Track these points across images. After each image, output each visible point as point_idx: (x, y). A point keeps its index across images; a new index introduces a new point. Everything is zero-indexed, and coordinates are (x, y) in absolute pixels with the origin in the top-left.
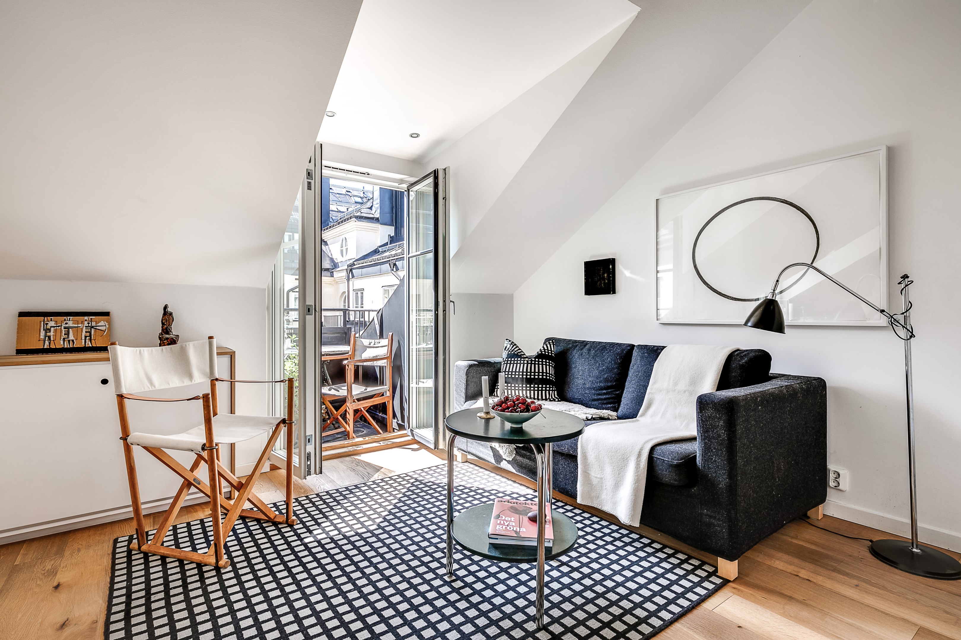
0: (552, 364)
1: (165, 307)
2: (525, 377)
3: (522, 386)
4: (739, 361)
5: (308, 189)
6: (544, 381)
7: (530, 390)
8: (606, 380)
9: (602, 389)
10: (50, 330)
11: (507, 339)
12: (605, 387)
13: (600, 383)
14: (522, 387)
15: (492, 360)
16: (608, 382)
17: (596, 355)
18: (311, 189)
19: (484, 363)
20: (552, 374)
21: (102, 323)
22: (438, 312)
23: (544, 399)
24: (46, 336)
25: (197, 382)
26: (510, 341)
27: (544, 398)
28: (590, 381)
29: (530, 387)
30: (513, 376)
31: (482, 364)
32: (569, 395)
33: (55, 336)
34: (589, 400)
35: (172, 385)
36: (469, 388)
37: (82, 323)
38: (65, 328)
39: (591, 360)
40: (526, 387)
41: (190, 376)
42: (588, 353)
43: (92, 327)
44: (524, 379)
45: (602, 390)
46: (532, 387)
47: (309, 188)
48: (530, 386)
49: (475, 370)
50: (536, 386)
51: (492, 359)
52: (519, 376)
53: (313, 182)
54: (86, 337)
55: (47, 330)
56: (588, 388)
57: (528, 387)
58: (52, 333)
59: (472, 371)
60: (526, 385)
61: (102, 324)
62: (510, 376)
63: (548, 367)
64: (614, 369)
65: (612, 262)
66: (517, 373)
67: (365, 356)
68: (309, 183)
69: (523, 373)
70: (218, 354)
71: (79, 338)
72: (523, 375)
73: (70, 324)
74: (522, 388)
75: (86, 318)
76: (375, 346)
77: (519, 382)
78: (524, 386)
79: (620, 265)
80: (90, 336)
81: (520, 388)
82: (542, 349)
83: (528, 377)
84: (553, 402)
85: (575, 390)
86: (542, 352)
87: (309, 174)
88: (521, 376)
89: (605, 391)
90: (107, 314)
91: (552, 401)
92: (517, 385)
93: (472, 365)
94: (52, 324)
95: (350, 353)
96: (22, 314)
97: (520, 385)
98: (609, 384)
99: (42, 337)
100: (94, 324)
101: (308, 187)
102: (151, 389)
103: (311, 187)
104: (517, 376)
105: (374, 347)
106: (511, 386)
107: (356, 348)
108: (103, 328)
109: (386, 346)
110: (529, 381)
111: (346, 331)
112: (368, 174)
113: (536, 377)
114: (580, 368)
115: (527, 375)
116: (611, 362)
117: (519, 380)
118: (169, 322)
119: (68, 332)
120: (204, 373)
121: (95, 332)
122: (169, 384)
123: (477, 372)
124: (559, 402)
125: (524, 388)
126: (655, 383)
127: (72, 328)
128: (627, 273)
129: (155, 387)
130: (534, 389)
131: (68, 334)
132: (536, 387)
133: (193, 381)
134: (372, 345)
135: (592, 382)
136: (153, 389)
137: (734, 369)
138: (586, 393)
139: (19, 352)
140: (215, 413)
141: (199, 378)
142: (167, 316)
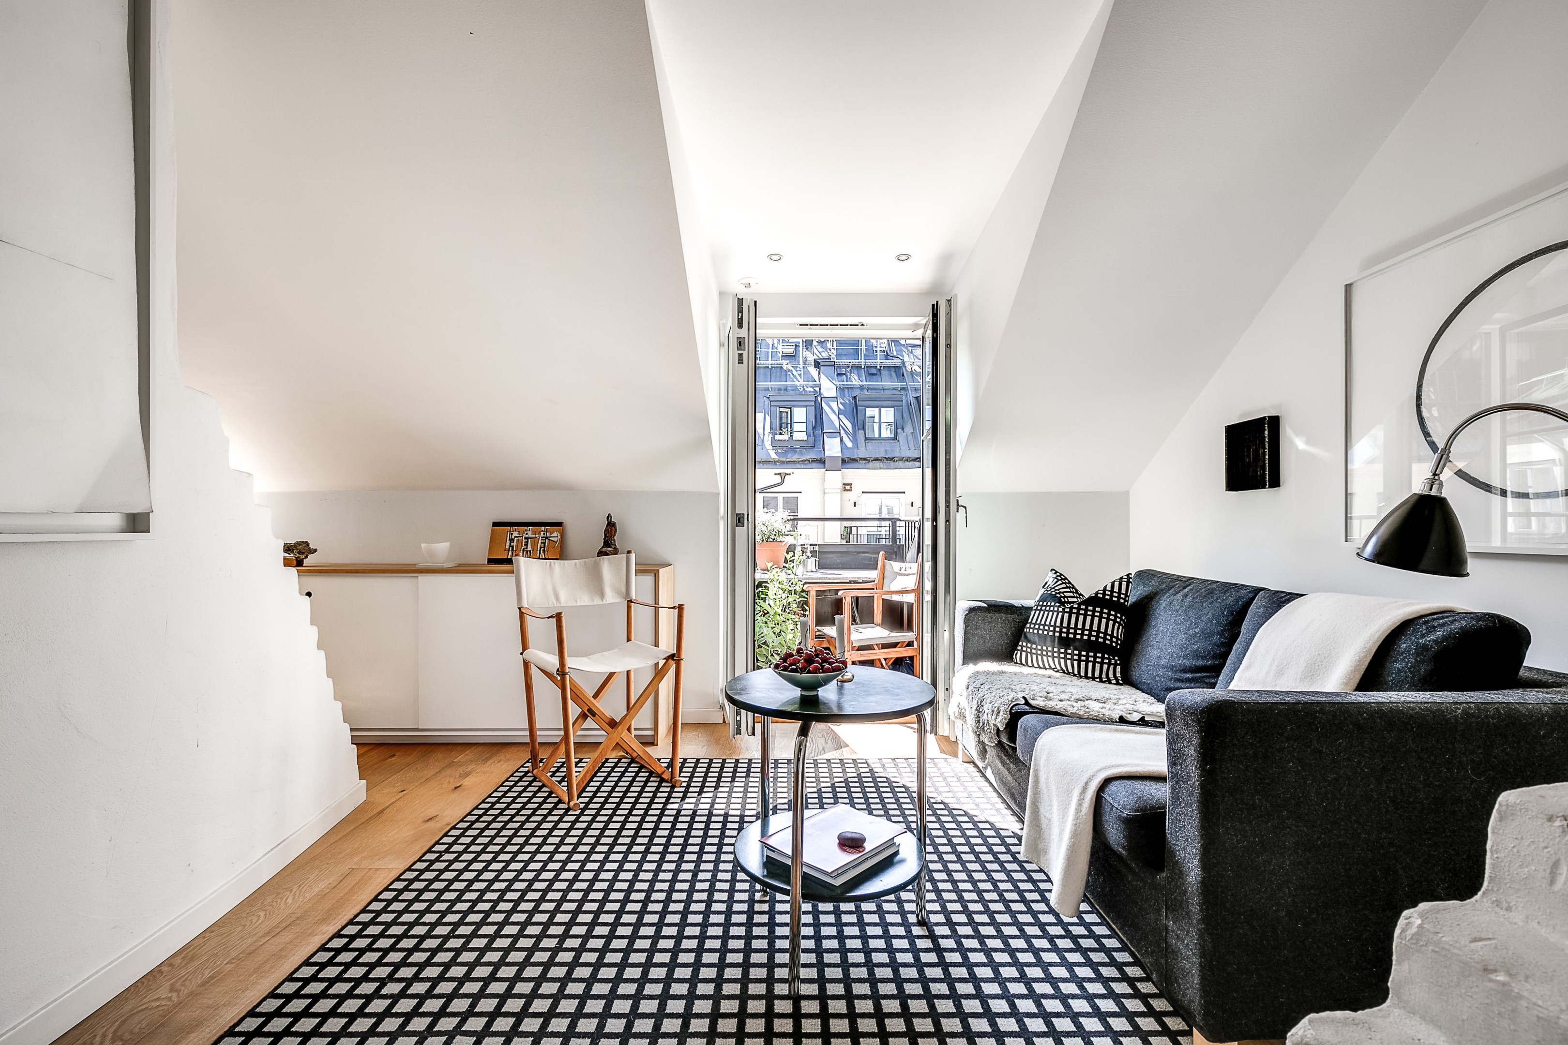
0: (1121, 619)
1: (609, 516)
2: (1057, 634)
3: (1053, 649)
4: (1423, 636)
5: (739, 363)
6: (1092, 646)
7: (1065, 659)
8: (1196, 655)
9: (1185, 670)
10: (513, 540)
11: (1052, 570)
12: (1190, 667)
13: (1184, 659)
14: (1053, 652)
15: (1017, 603)
16: (1198, 660)
17: (1191, 606)
18: (742, 363)
19: (1001, 606)
20: (1117, 638)
21: (555, 534)
22: (936, 523)
23: (1090, 677)
24: (510, 546)
25: (608, 602)
26: (1056, 572)
27: (1090, 675)
28: (1169, 653)
29: (1066, 653)
30: (1040, 632)
31: (995, 608)
32: (1135, 674)
33: (517, 546)
34: (1162, 689)
35: (580, 603)
36: (970, 644)
37: (539, 534)
38: (525, 538)
39: (1180, 615)
40: (1059, 652)
41: (602, 595)
42: (1182, 601)
43: (547, 538)
44: (1056, 639)
45: (1186, 672)
46: (1069, 654)
47: (741, 361)
48: (1066, 651)
49: (980, 616)
50: (1076, 652)
51: (1018, 601)
52: (1048, 633)
53: (745, 353)
54: (541, 548)
55: (512, 540)
56: (1164, 667)
57: (1062, 653)
58: (515, 544)
59: (975, 617)
60: (1059, 650)
61: (555, 536)
62: (1036, 631)
63: (1111, 623)
64: (1212, 634)
65: (1274, 422)
66: (1046, 628)
67: (895, 587)
68: (741, 355)
69: (1055, 629)
70: (637, 572)
71: (535, 549)
72: (1054, 631)
73: (530, 534)
74: (1053, 654)
75: (543, 528)
76: (906, 572)
77: (1048, 642)
78: (1056, 650)
79: (1287, 428)
80: (544, 547)
81: (1050, 654)
82: (1109, 588)
83: (1064, 635)
84: (1107, 685)
85: (1144, 668)
86: (1104, 594)
87: (740, 343)
88: (1051, 633)
89: (1189, 675)
90: (560, 524)
91: (1104, 682)
92: (1045, 648)
93: (974, 608)
94: (516, 534)
95: (876, 582)
96: (495, 524)
97: (1050, 649)
98: (1200, 663)
99: (507, 547)
100: (548, 535)
101: (739, 360)
102: (555, 605)
103: (742, 360)
104: (1045, 633)
105: (905, 575)
106: (1036, 649)
107: (886, 574)
108: (555, 539)
109: (914, 574)
110: (1065, 643)
111: (895, 549)
112: (863, 325)
113: (1078, 637)
114: (1161, 628)
115: (1061, 632)
116: (1212, 621)
117: (1048, 639)
118: (611, 534)
119: (528, 542)
120: (619, 593)
121: (549, 543)
122: (576, 601)
123: (984, 619)
124: (1120, 687)
125: (1056, 655)
126: (1248, 667)
127: (531, 538)
128: (1300, 444)
129: (560, 603)
130: (1072, 657)
131: (527, 544)
132: (1076, 655)
133: (604, 601)
134: (903, 571)
135: (1172, 655)
136: (558, 605)
137: (1403, 653)
138: (1158, 675)
139: (491, 561)
140: (629, 640)
141: (611, 597)
142: (610, 526)
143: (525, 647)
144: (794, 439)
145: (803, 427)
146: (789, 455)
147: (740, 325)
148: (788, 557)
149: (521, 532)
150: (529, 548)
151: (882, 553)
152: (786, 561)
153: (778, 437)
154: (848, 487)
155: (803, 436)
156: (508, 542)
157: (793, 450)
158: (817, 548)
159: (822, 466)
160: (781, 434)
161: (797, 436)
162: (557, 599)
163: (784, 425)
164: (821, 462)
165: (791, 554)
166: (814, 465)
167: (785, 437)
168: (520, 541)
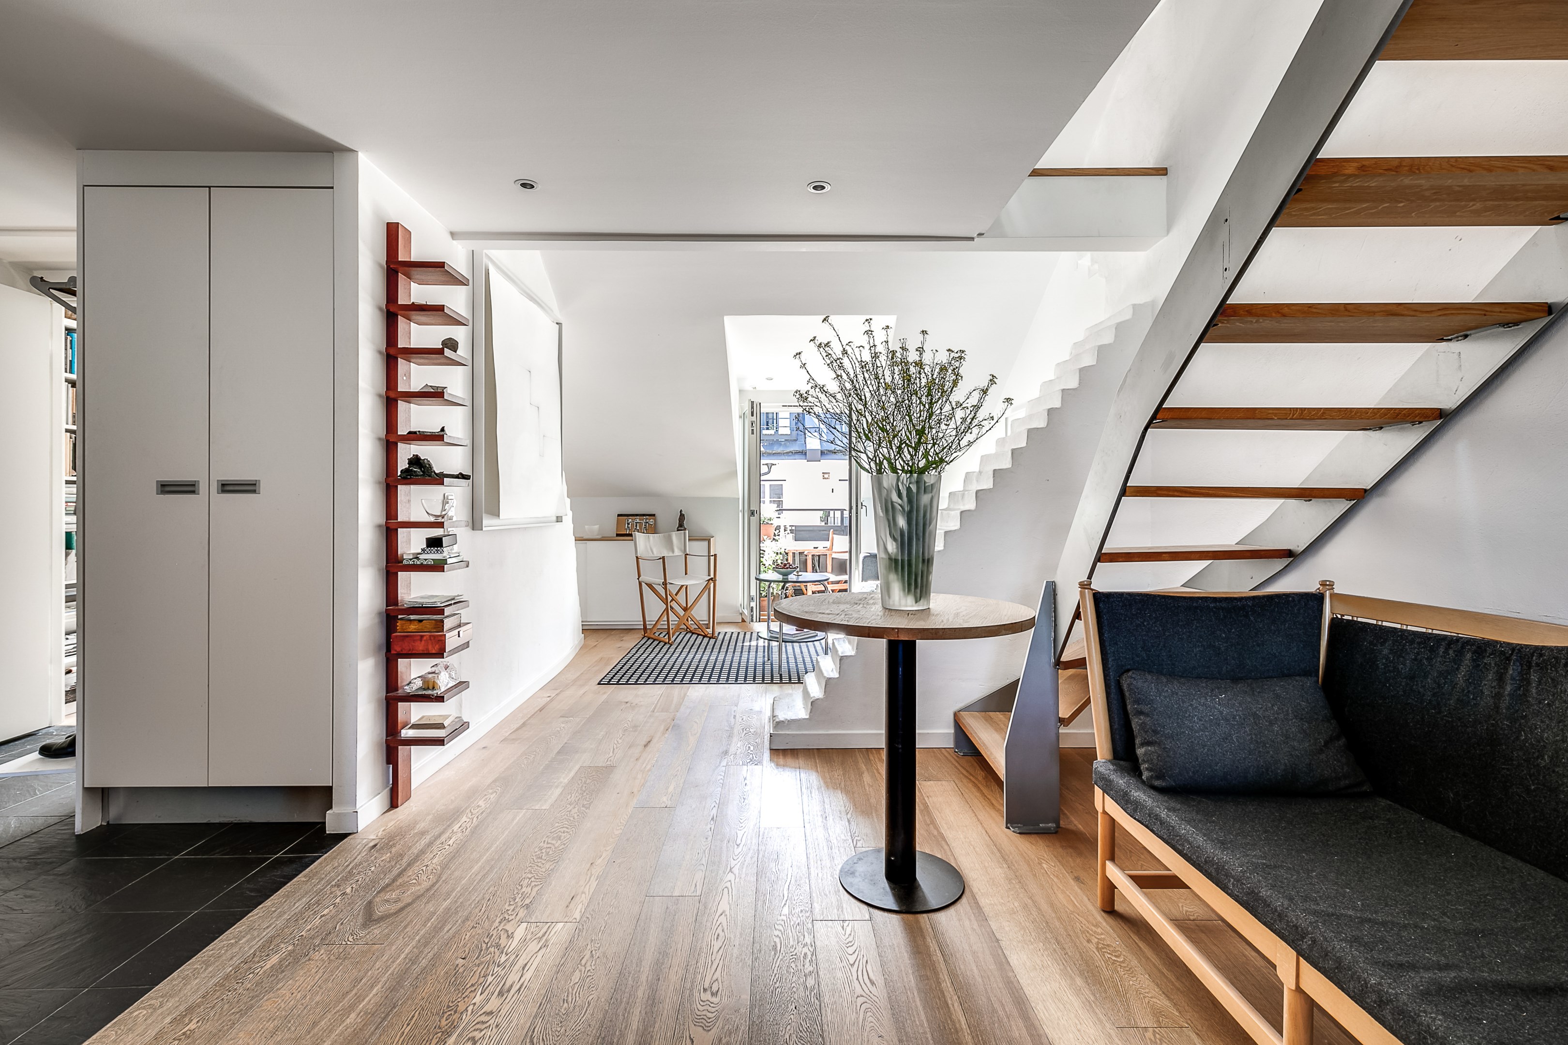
1: (682, 512)
25: (676, 554)
37: (643, 520)
38: (636, 523)
41: (673, 552)
43: (647, 522)
47: (753, 433)
49: (869, 560)
53: (755, 428)
54: (645, 527)
55: (628, 524)
58: (631, 526)
59: (867, 560)
61: (651, 521)
68: (753, 430)
71: (642, 528)
73: (638, 521)
75: (644, 517)
80: (647, 527)
87: (753, 423)
90: (654, 515)
94: (630, 520)
95: (828, 548)
96: (619, 515)
99: (627, 528)
108: (651, 523)
118: (682, 520)
119: (637, 525)
120: (681, 550)
121: (649, 525)
122: (661, 554)
127: (639, 523)
129: (654, 555)
133: (674, 554)
139: (618, 535)
140: (686, 574)
141: (677, 552)
142: (682, 517)
143: (639, 576)
144: (780, 433)
145: (787, 423)
146: (775, 448)
147: (752, 415)
148: (776, 533)
149: (633, 519)
150: (639, 528)
151: (832, 530)
152: (775, 535)
153: (765, 432)
154: (826, 476)
155: (787, 431)
157: (778, 442)
158: (794, 528)
159: (804, 457)
160: (768, 429)
161: (782, 431)
162: (653, 553)
163: (770, 421)
164: (803, 453)
165: (778, 531)
166: (797, 456)
167: (772, 432)
168: (633, 524)
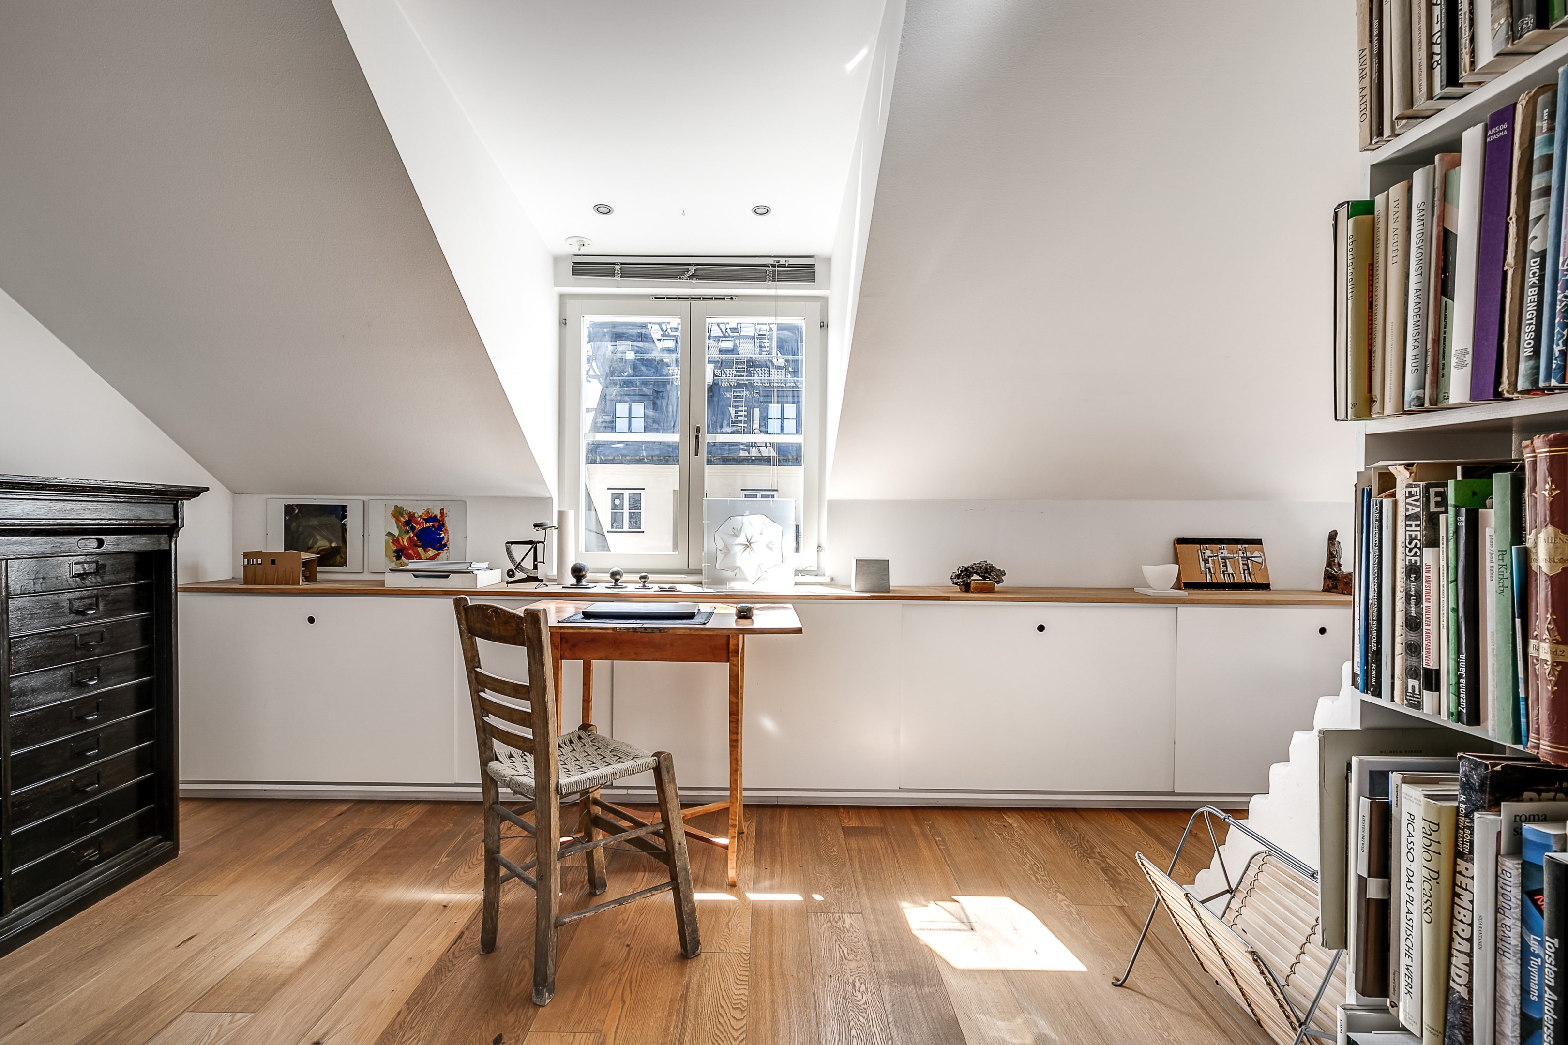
10: (1208, 560)
21: (1256, 554)
24: (1206, 568)
33: (1214, 567)
37: (1237, 553)
38: (1222, 559)
43: (1248, 558)
54: (1244, 570)
55: (1206, 561)
58: (1210, 565)
71: (1238, 572)
73: (1226, 554)
75: (1239, 546)
80: (1248, 569)
90: (1259, 542)
94: (1208, 553)
96: (1177, 542)
99: (1203, 569)
100: (1249, 555)
108: (1259, 560)
119: (1226, 563)
121: (1252, 564)
127: (1229, 558)
131: (1225, 566)
139: (1185, 587)
149: (1215, 551)
150: (1230, 571)
156: (1202, 563)
168: (1216, 562)
